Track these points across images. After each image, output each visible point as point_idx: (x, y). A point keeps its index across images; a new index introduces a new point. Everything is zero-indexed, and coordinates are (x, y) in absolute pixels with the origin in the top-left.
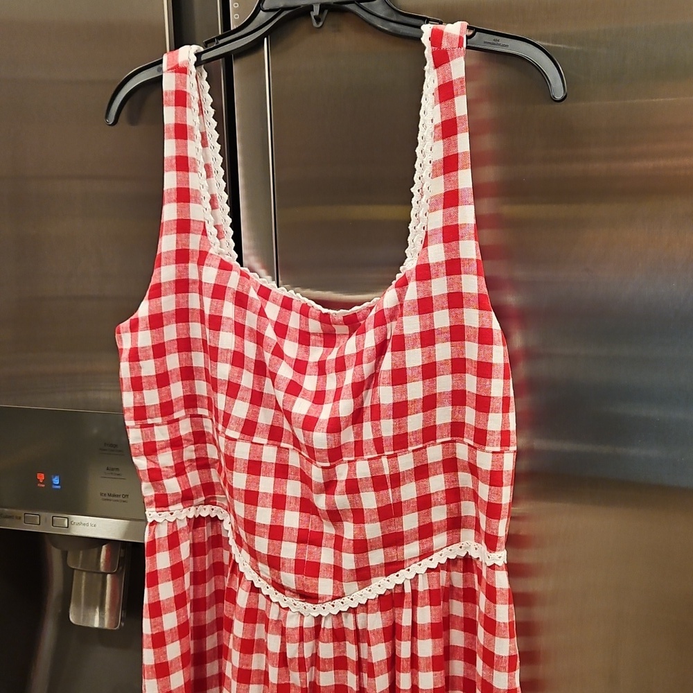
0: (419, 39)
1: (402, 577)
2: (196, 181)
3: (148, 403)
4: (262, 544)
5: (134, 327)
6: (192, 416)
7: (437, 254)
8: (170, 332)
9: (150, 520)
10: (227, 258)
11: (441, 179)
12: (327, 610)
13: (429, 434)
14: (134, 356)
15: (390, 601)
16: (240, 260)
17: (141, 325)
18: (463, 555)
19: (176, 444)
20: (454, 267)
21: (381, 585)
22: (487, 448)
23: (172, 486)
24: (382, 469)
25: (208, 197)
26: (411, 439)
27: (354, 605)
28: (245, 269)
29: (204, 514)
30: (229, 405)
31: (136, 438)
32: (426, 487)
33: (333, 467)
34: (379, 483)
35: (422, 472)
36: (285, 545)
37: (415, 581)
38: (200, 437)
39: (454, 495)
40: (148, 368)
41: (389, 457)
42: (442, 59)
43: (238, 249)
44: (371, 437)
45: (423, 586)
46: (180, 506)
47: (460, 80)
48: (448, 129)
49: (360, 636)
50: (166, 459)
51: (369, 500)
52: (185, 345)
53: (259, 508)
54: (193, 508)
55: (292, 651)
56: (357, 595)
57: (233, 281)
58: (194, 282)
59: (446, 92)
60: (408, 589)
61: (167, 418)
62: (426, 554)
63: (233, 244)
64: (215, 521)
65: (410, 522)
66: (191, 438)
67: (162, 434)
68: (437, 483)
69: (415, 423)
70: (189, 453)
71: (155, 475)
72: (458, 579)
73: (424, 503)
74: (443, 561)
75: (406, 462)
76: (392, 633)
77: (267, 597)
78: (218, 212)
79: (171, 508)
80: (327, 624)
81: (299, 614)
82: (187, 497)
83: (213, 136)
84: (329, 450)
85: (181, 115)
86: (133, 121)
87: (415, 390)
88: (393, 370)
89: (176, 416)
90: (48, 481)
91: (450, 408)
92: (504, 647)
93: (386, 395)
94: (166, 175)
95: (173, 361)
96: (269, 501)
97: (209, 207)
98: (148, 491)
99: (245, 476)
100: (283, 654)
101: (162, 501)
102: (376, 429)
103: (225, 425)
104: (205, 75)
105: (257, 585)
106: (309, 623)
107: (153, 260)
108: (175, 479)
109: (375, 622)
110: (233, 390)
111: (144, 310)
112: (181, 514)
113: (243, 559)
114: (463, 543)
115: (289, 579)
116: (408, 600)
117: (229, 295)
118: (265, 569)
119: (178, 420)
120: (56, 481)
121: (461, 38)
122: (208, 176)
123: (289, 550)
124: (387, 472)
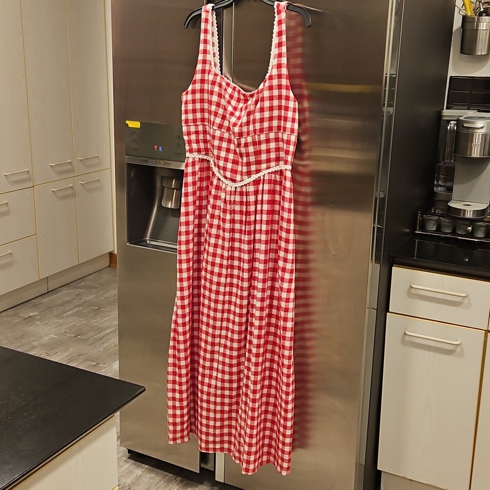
0: (273, 6)
1: (261, 174)
2: (209, 47)
3: (189, 118)
4: (221, 163)
5: (187, 94)
6: (203, 125)
7: (275, 72)
8: (198, 96)
9: (187, 156)
10: (217, 72)
11: (277, 49)
12: (239, 185)
13: (270, 129)
14: (186, 103)
15: (256, 182)
16: (222, 74)
17: (189, 93)
18: (280, 169)
19: (197, 133)
20: (280, 76)
21: (254, 177)
22: (286, 133)
23: (195, 146)
24: (256, 139)
25: (212, 53)
26: (264, 130)
27: (246, 183)
28: (223, 76)
29: (204, 158)
30: (215, 119)
31: (185, 130)
32: (269, 146)
33: (240, 139)
34: (254, 143)
35: (268, 141)
36: (228, 164)
37: (264, 176)
38: (205, 132)
39: (278, 150)
40: (190, 107)
41: (258, 135)
42: (279, 12)
43: (221, 70)
44: (253, 129)
45: (267, 178)
46: (197, 153)
47: (284, 19)
48: (280, 34)
49: (247, 194)
50: (193, 137)
51: (251, 149)
52: (202, 101)
53: (222, 152)
54: (201, 155)
55: (228, 198)
56: (247, 180)
57: (218, 79)
58: (207, 80)
59: (280, 23)
60: (262, 178)
61: (195, 124)
62: (268, 168)
63: (220, 69)
64: (208, 161)
65: (264, 157)
66: (202, 132)
67: (193, 129)
68: (273, 145)
69: (266, 125)
70: (201, 137)
71: (190, 142)
72: (278, 178)
73: (268, 151)
74: (274, 171)
75: (263, 137)
76: (256, 193)
77: (222, 181)
78: (216, 58)
79: (194, 153)
80: (238, 190)
81: (230, 186)
82: (199, 151)
83: (216, 33)
84: (239, 133)
85: (206, 26)
86: (193, 27)
87: (267, 114)
88: (260, 108)
89: (198, 123)
90: (158, 148)
91: (277, 121)
92: (288, 195)
93: (258, 116)
94: (200, 45)
95: (198, 106)
96: (225, 150)
97: (213, 56)
98: (187, 148)
99: (218, 141)
100: (225, 199)
101: (191, 151)
102: (254, 127)
103: (213, 125)
104: (215, 13)
105: (219, 178)
106: (233, 189)
107: (194, 72)
108: (196, 144)
109: (251, 189)
110: (216, 114)
111: (190, 88)
112: (197, 156)
113: (215, 170)
114: (280, 166)
115: (228, 174)
116: (262, 182)
117: (217, 84)
118: (222, 171)
119: (198, 125)
120: (160, 148)
121: (285, 7)
122: (213, 46)
123: (229, 165)
124: (257, 140)
